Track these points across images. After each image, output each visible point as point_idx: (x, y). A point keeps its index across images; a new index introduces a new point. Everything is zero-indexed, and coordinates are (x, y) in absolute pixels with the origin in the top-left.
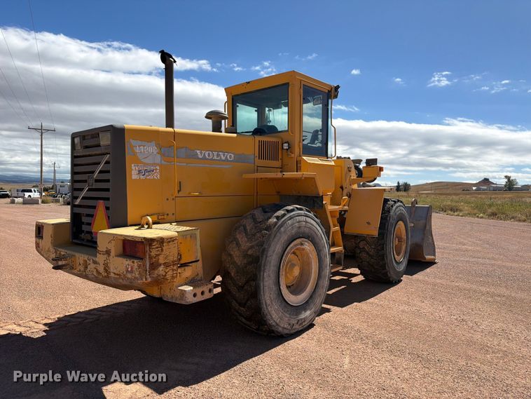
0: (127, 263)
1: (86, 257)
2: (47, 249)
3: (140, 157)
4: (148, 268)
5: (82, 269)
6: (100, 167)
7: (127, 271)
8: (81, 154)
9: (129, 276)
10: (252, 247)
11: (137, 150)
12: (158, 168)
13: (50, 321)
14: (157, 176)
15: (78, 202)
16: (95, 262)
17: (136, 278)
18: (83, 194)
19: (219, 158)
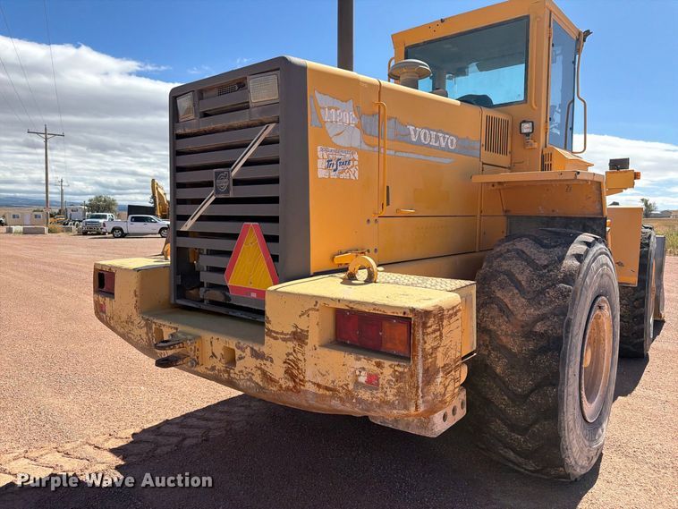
0: (358, 364)
1: (232, 343)
2: (124, 317)
3: (331, 131)
4: (420, 380)
5: (220, 366)
6: (249, 154)
7: (357, 383)
8: (195, 130)
9: (365, 395)
10: (542, 318)
11: (327, 115)
12: (356, 156)
13: (121, 443)
14: (353, 173)
15: (187, 226)
16: (257, 355)
17: (385, 403)
18: (203, 209)
19: (437, 145)
